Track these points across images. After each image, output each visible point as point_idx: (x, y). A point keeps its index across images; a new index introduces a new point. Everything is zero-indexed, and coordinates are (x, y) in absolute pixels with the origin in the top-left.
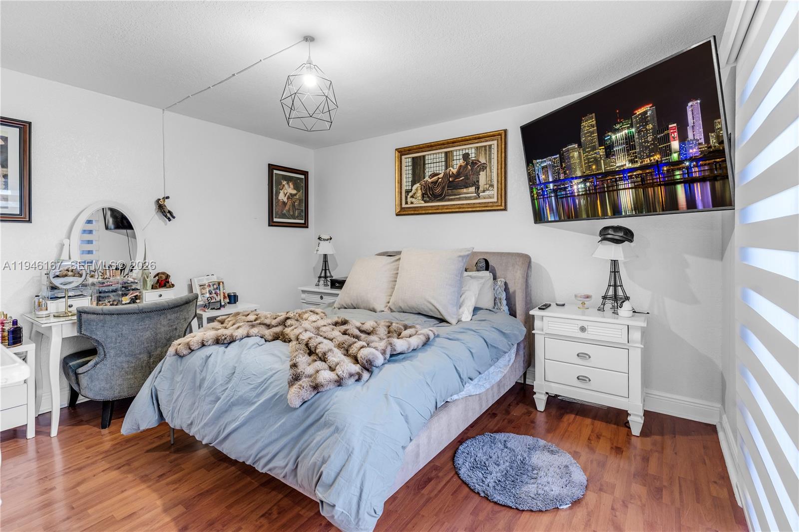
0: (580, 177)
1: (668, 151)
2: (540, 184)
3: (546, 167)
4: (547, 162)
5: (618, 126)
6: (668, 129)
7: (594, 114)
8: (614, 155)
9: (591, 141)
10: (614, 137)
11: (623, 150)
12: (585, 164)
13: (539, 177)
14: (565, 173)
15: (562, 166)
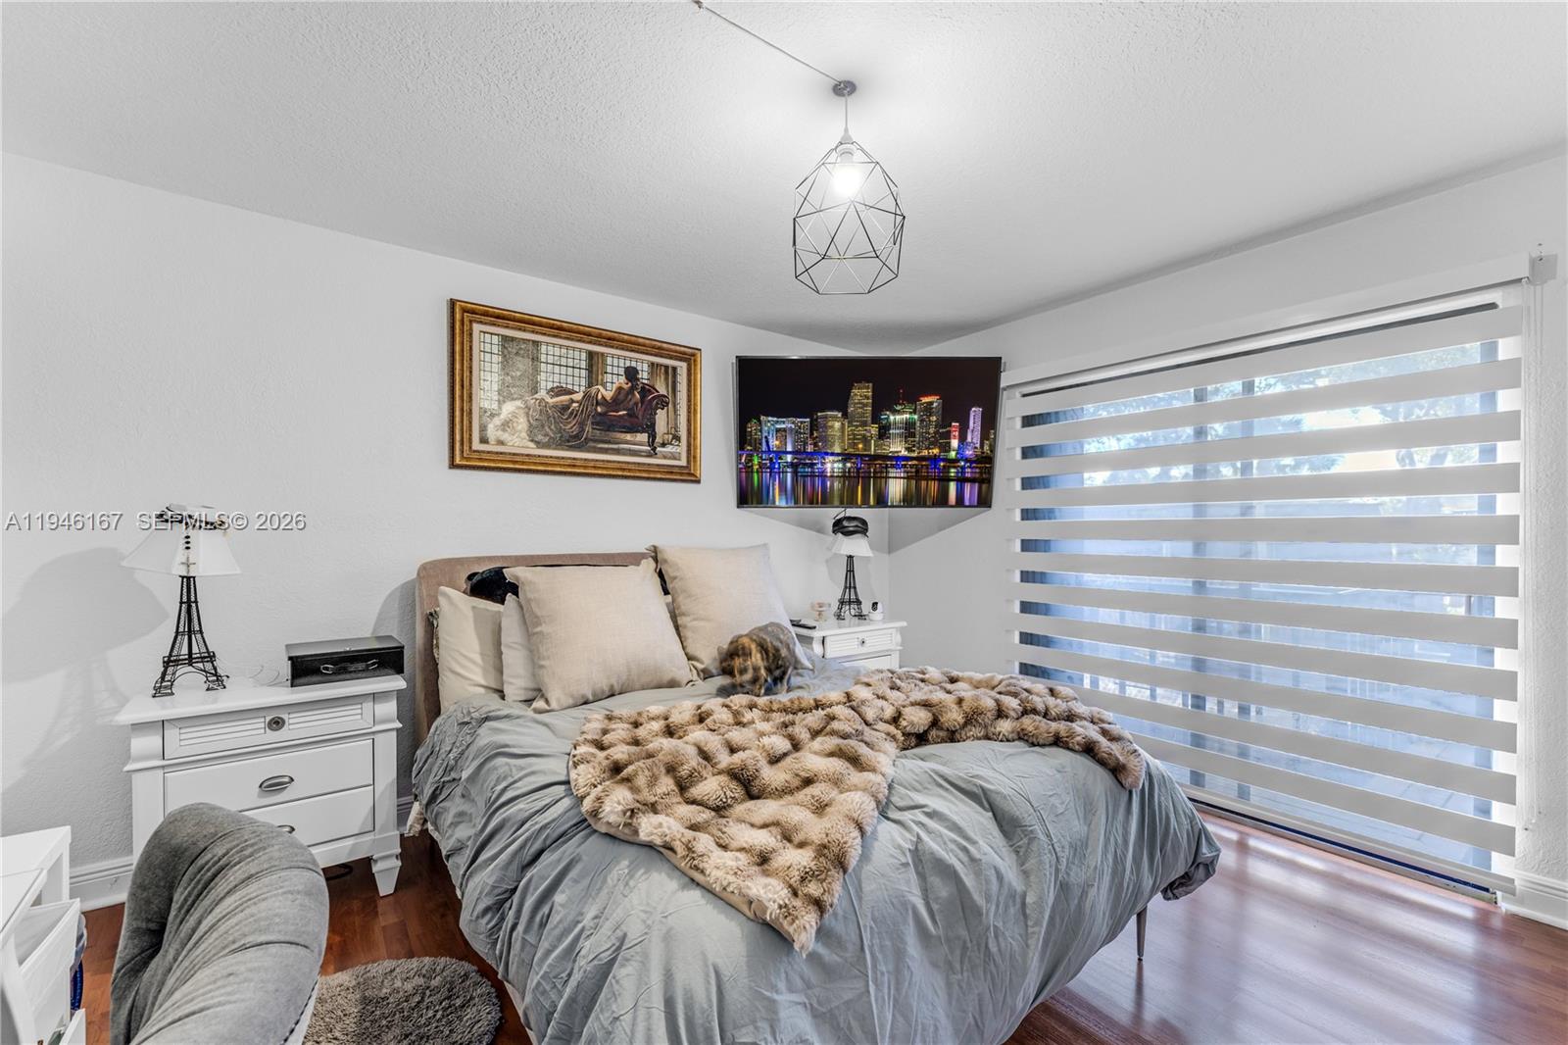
0: (838, 455)
1: (946, 448)
2: (769, 451)
3: (785, 430)
4: (787, 424)
5: (899, 408)
6: (950, 426)
7: (871, 385)
8: (889, 438)
9: (863, 415)
10: (892, 418)
11: (901, 435)
12: (849, 439)
13: (767, 442)
14: (815, 445)
15: (812, 434)
